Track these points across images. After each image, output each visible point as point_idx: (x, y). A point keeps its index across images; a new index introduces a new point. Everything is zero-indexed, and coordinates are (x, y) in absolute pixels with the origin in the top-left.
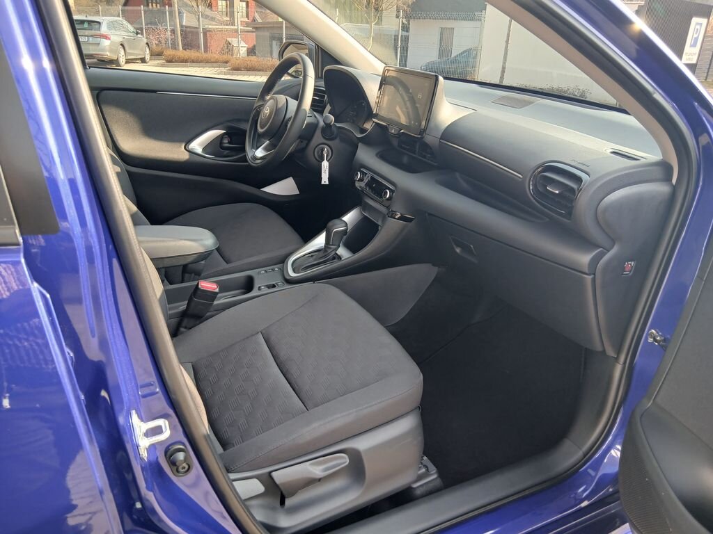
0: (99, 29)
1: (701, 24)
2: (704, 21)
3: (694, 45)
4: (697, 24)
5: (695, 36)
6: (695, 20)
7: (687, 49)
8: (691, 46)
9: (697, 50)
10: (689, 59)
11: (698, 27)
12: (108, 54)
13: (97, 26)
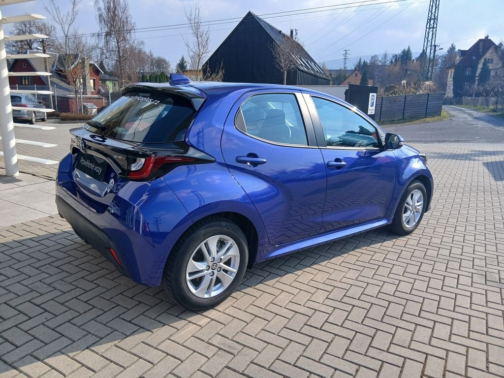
0: (20, 101)
1: (374, 96)
2: (375, 94)
3: (372, 106)
4: (372, 96)
5: (372, 101)
6: (371, 94)
7: (370, 108)
8: (371, 106)
9: (374, 108)
10: (371, 112)
11: (373, 97)
12: (26, 116)
13: (18, 99)
